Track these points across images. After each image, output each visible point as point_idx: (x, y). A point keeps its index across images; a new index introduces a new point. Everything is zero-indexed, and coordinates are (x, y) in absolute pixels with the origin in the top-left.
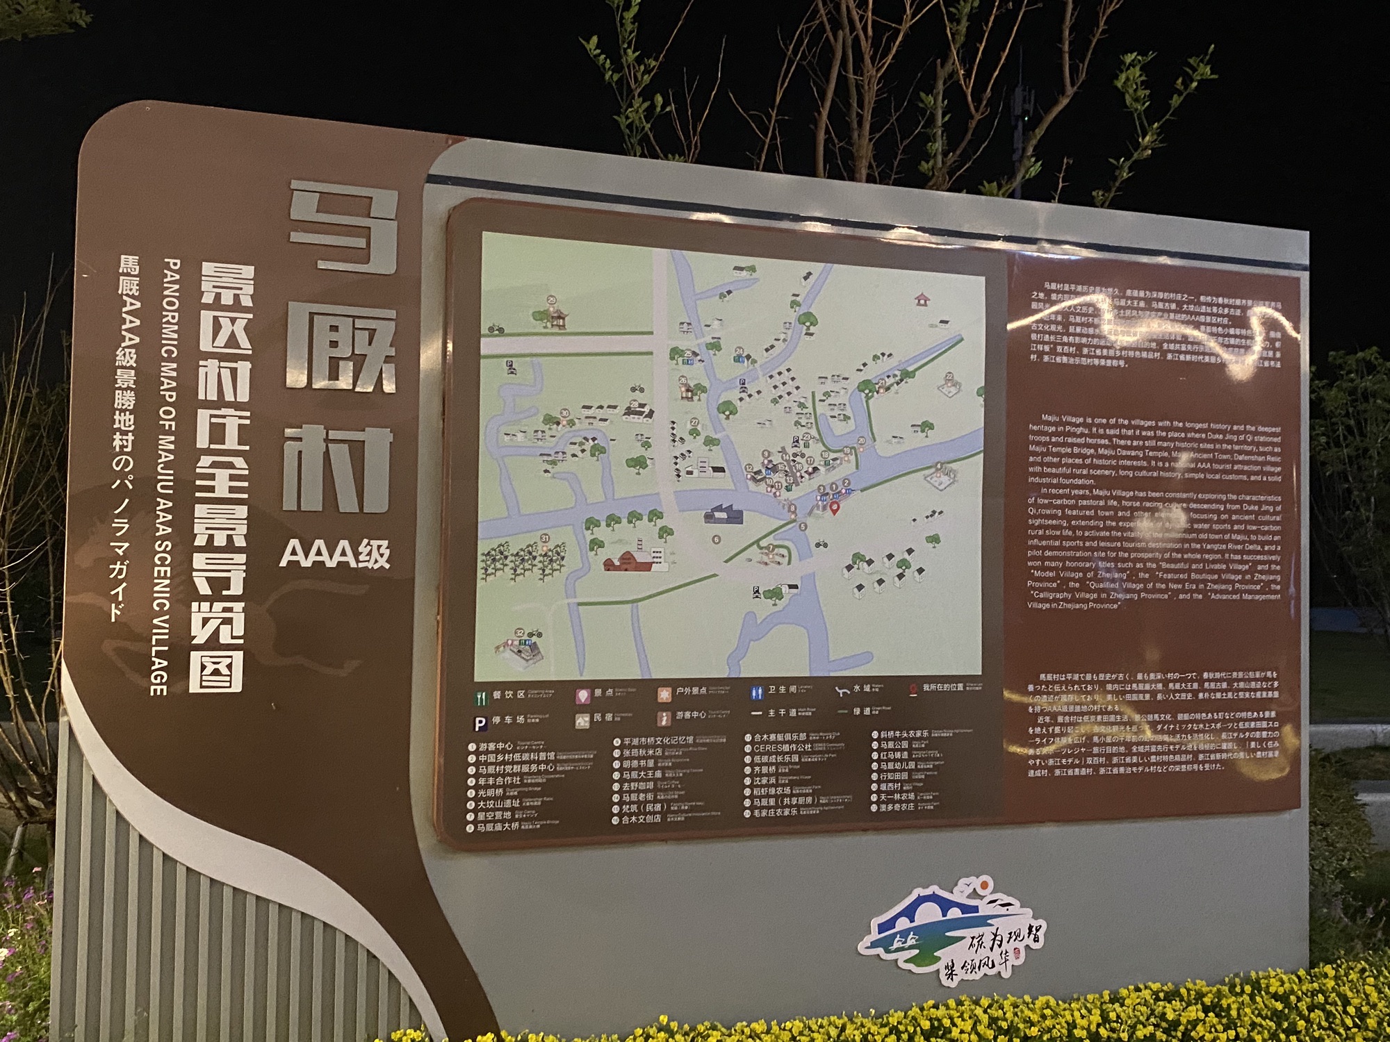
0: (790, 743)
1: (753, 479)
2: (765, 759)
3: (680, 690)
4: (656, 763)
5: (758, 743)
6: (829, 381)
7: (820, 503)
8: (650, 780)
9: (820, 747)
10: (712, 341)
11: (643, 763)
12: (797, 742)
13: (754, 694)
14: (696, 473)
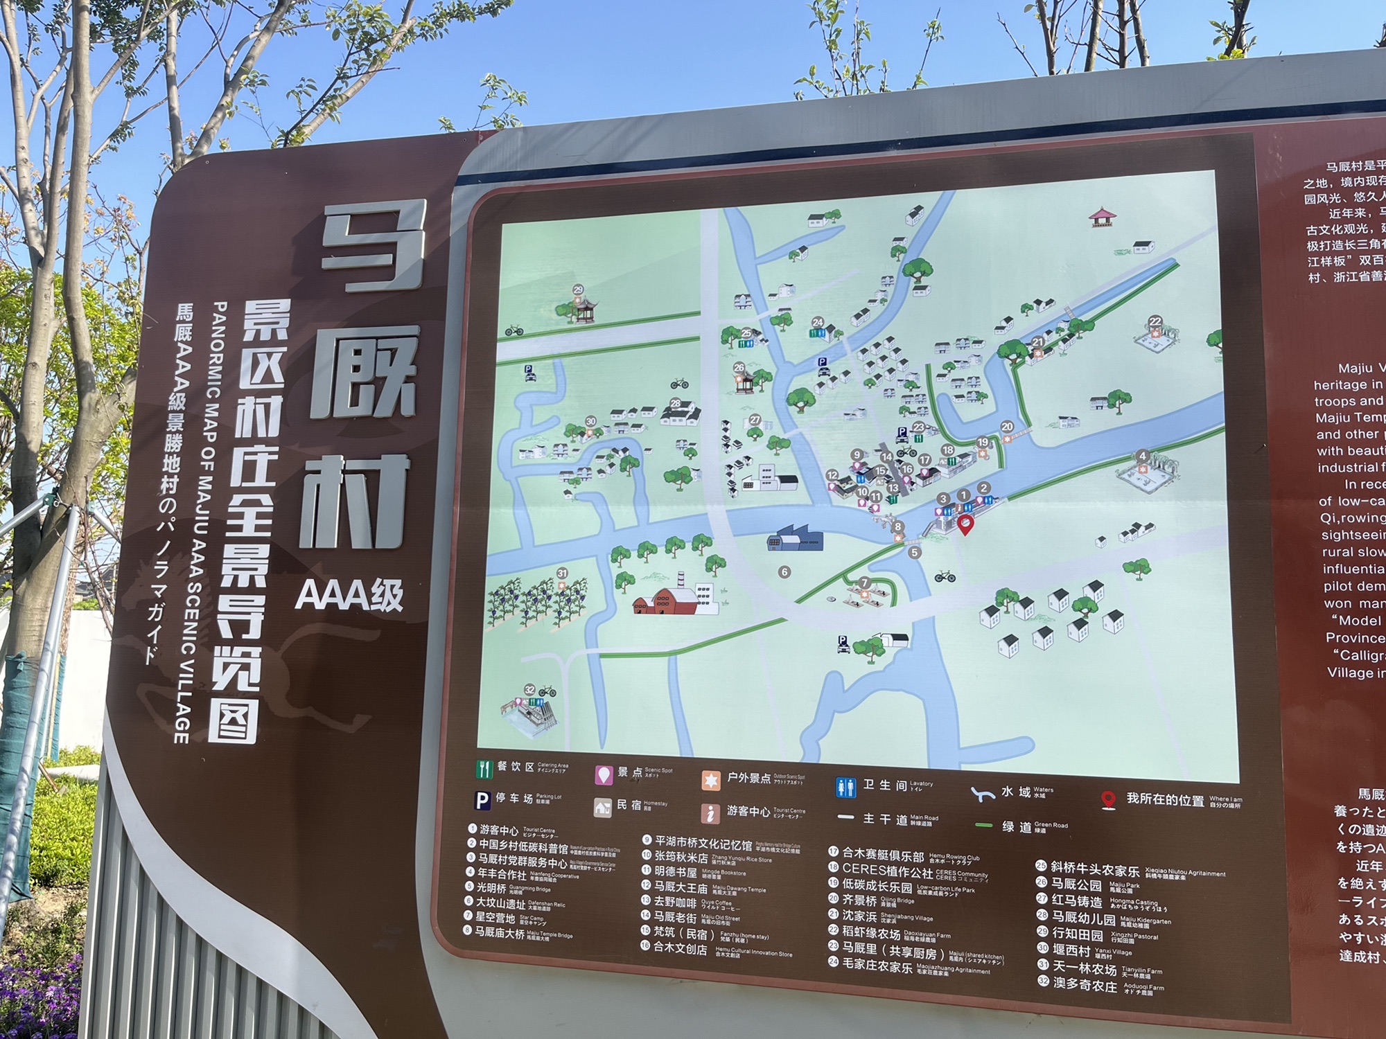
0: (898, 864)
1: (839, 490)
2: (859, 884)
3: (732, 776)
4: (699, 873)
5: (848, 860)
6: (953, 347)
7: (942, 518)
8: (691, 896)
9: (947, 875)
10: (780, 314)
11: (681, 871)
12: (910, 865)
13: (841, 789)
14: (757, 485)
